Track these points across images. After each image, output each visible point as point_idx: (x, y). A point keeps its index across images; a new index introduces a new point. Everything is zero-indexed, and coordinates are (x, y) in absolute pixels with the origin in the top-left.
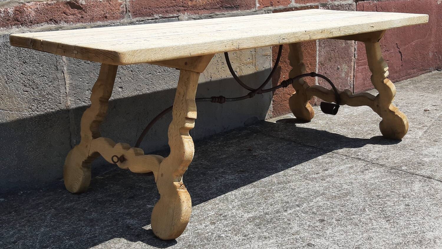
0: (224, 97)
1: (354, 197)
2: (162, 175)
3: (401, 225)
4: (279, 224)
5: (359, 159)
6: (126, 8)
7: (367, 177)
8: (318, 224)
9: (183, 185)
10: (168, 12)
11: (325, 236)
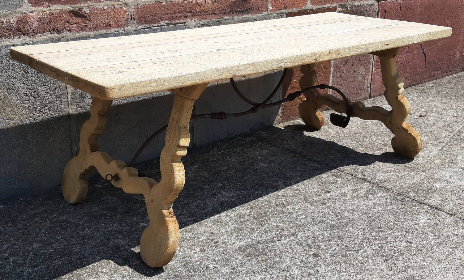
0: (225, 113)
1: (353, 227)
2: (152, 201)
3: (399, 267)
4: (271, 256)
5: (366, 180)
6: (131, 16)
7: (371, 203)
8: (311, 259)
9: (172, 214)
10: (174, 18)
11: (316, 275)
